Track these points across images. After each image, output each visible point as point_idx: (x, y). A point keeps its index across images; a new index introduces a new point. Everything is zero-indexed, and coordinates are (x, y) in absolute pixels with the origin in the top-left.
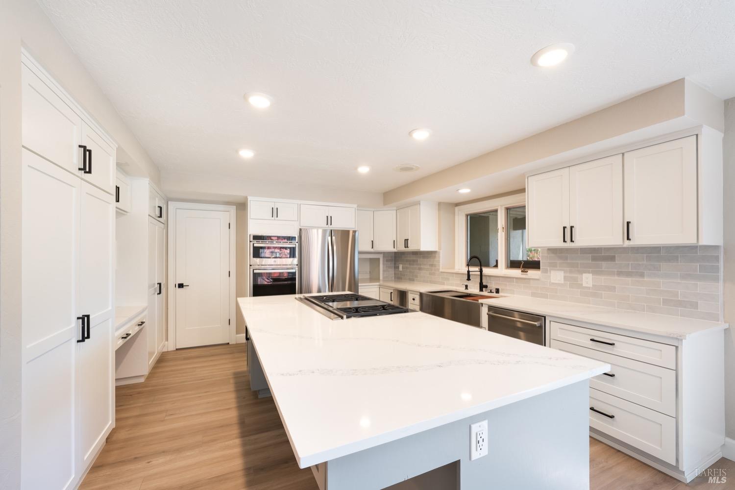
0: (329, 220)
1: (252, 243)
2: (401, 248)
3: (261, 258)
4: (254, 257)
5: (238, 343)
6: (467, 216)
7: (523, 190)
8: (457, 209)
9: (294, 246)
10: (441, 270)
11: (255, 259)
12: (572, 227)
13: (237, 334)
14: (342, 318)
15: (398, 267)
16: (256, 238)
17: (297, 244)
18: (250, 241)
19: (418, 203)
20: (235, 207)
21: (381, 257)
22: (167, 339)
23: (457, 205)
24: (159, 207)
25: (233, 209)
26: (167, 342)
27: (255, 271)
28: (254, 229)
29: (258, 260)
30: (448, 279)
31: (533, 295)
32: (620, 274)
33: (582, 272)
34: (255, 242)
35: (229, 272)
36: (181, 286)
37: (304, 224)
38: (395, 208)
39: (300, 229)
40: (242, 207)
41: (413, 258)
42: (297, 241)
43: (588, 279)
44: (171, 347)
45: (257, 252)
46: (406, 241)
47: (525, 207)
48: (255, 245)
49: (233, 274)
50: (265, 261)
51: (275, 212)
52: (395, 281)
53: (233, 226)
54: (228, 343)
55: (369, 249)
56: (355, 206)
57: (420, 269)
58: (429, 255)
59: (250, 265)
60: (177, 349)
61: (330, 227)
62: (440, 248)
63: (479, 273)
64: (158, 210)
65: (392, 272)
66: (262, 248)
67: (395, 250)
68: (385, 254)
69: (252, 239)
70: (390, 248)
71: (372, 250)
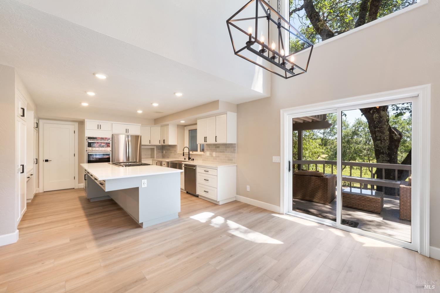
0: (127, 131)
1: (87, 141)
2: (162, 143)
3: (92, 147)
4: (88, 147)
5: (79, 188)
6: (189, 130)
7: (196, 124)
8: (185, 127)
9: (109, 142)
10: (178, 153)
11: (89, 148)
12: (206, 137)
13: (79, 183)
14: (123, 166)
15: (163, 152)
16: (89, 138)
17: (111, 141)
18: (86, 140)
19: (168, 125)
20: (78, 123)
21: (155, 147)
22: (39, 187)
23: (186, 126)
24: (36, 123)
25: (76, 125)
26: (38, 188)
27: (89, 153)
28: (88, 134)
29: (90, 148)
30: (180, 156)
31: (203, 160)
32: (220, 152)
33: (213, 152)
34: (89, 140)
35: (74, 154)
36: (47, 161)
37: (115, 132)
38: (160, 126)
39: (112, 135)
40: (81, 123)
41: (169, 148)
42: (111, 139)
43: (214, 154)
44: (41, 190)
45: (90, 145)
46: (164, 140)
47: (196, 129)
48: (89, 141)
49: (77, 155)
50: (94, 149)
51: (99, 127)
52: (162, 158)
53: (77, 132)
54: (74, 188)
55: (148, 144)
56: (141, 125)
57: (171, 153)
58: (174, 146)
59: (86, 151)
60: (44, 192)
61: (127, 134)
62: (178, 144)
63: (188, 153)
64: (36, 124)
65: (161, 154)
66: (93, 143)
67: (160, 144)
68: (157, 146)
69: (87, 139)
70: (158, 144)
71: (150, 144)
